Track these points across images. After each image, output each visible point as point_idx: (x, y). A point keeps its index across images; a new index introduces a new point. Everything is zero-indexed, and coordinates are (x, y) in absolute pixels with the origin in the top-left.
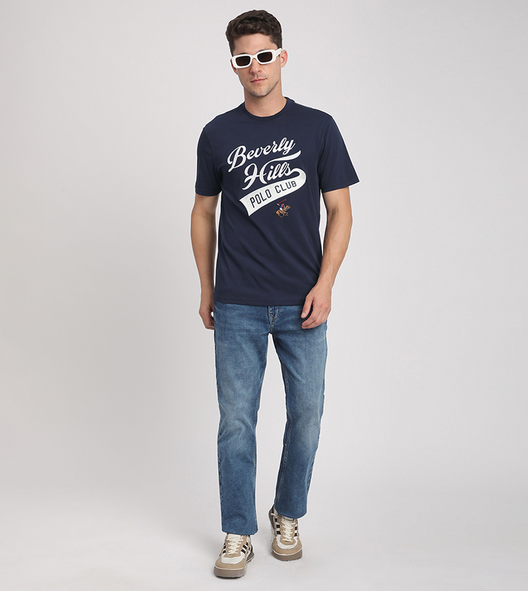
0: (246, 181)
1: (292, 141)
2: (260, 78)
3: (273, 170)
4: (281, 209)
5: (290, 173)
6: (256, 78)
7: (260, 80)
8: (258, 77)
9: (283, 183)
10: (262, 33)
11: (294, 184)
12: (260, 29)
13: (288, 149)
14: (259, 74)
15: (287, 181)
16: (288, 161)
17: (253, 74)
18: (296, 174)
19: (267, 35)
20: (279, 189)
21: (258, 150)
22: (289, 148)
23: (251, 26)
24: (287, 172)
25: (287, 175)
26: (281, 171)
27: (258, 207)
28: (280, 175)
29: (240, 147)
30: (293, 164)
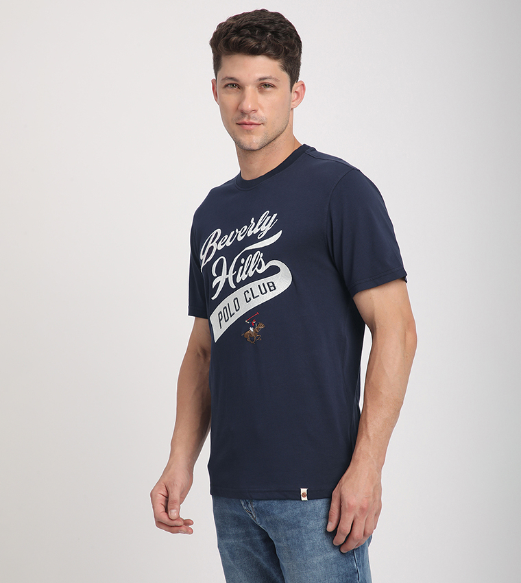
0: (214, 285)
1: (275, 215)
2: (251, 121)
3: (243, 265)
4: (251, 329)
5: (264, 268)
6: (245, 120)
7: (252, 124)
8: (249, 118)
9: (254, 285)
10: (269, 55)
11: (272, 286)
12: (266, 48)
13: (266, 229)
14: (252, 115)
15: (260, 282)
16: (261, 249)
17: (243, 113)
18: (274, 270)
19: (276, 58)
20: (249, 295)
21: (233, 233)
22: (268, 228)
23: (252, 43)
24: (259, 268)
25: (260, 271)
26: (252, 266)
27: (226, 326)
28: (251, 273)
29: (215, 232)
30: (269, 253)
